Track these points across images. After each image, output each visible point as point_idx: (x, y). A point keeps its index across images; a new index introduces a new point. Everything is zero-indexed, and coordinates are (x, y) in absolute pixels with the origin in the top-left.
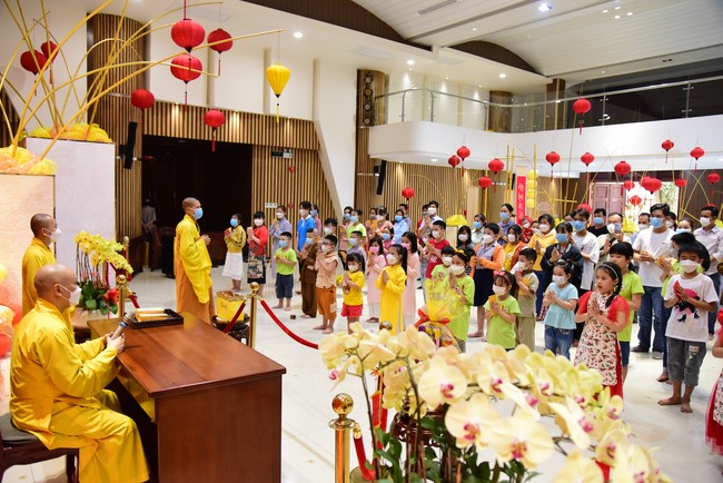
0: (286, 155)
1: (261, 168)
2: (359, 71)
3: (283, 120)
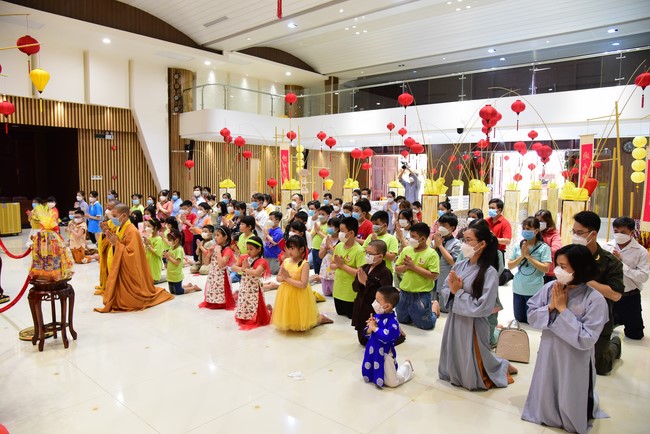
0: (108, 137)
1: (87, 149)
2: (169, 69)
3: (103, 109)
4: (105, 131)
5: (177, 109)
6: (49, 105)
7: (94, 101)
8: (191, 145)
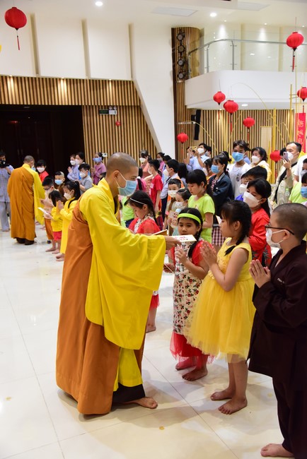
0: (112, 112)
1: (91, 125)
2: (173, 30)
3: (105, 82)
4: (108, 107)
5: (181, 76)
6: (52, 82)
7: (96, 75)
8: (197, 115)
